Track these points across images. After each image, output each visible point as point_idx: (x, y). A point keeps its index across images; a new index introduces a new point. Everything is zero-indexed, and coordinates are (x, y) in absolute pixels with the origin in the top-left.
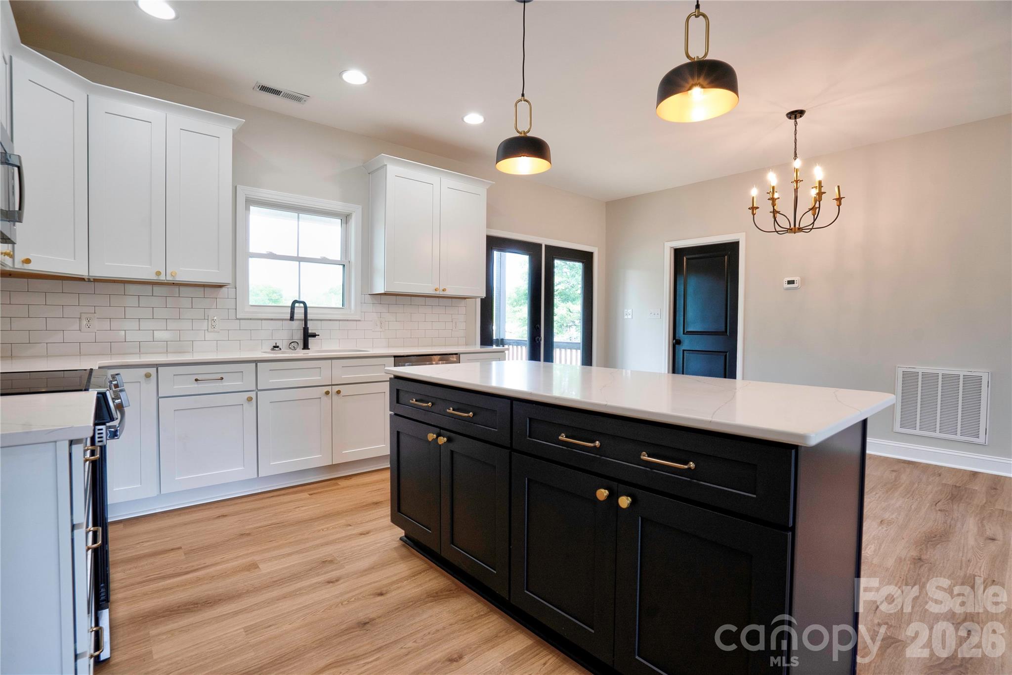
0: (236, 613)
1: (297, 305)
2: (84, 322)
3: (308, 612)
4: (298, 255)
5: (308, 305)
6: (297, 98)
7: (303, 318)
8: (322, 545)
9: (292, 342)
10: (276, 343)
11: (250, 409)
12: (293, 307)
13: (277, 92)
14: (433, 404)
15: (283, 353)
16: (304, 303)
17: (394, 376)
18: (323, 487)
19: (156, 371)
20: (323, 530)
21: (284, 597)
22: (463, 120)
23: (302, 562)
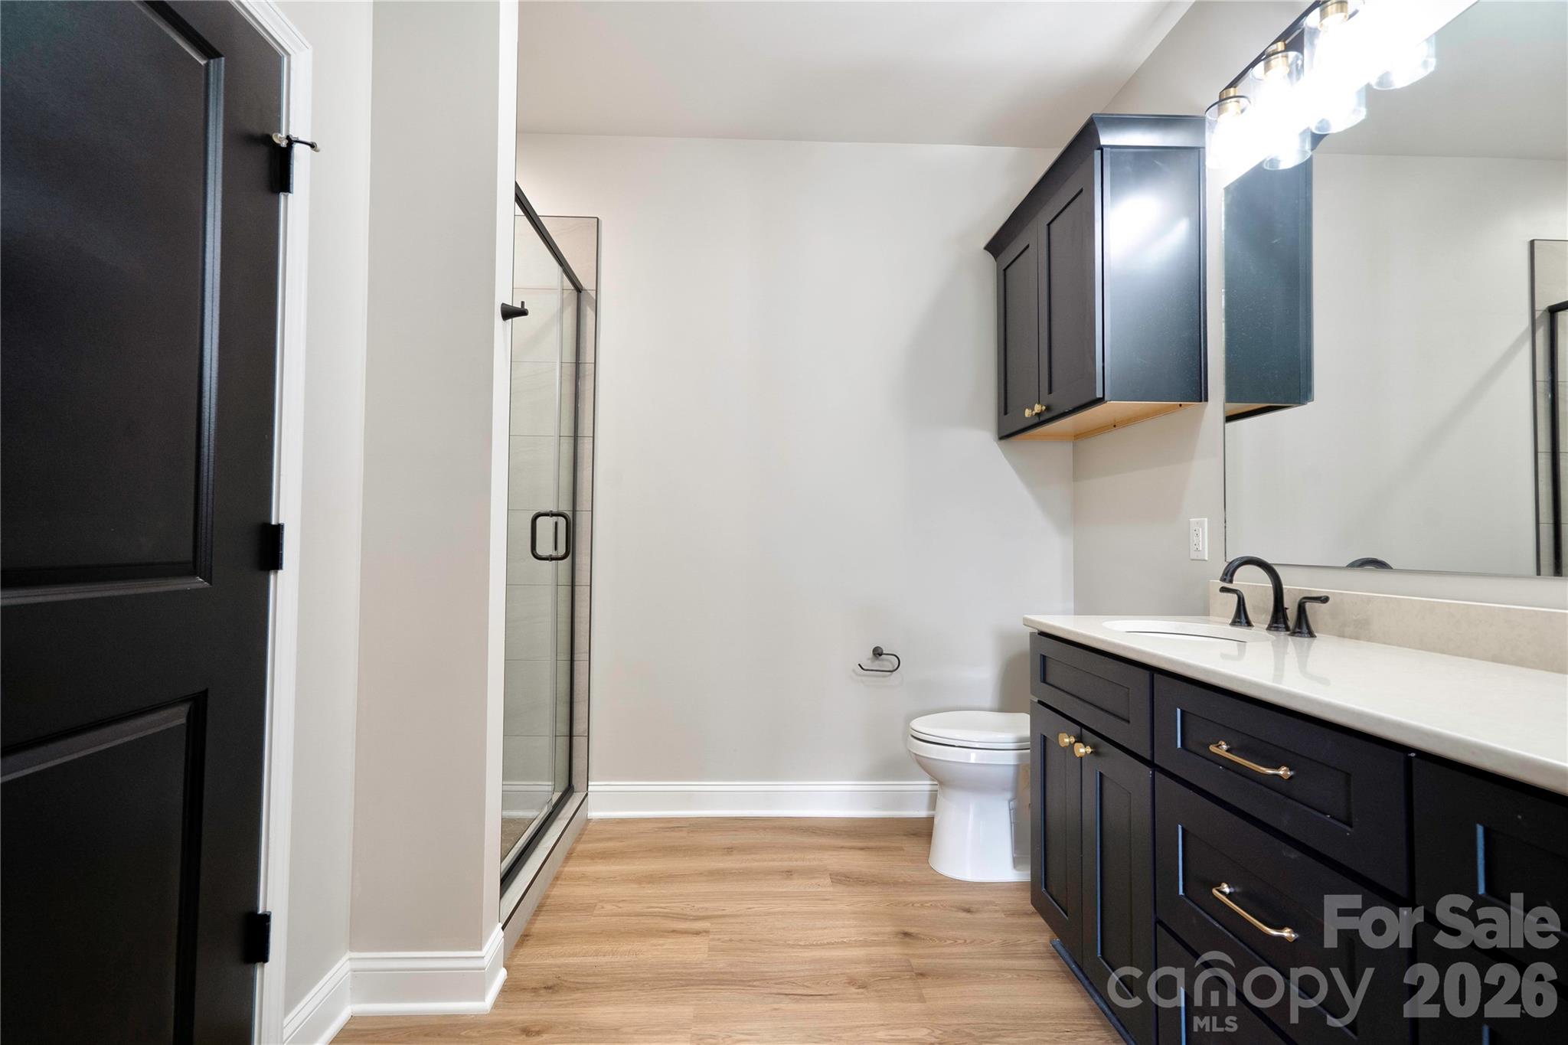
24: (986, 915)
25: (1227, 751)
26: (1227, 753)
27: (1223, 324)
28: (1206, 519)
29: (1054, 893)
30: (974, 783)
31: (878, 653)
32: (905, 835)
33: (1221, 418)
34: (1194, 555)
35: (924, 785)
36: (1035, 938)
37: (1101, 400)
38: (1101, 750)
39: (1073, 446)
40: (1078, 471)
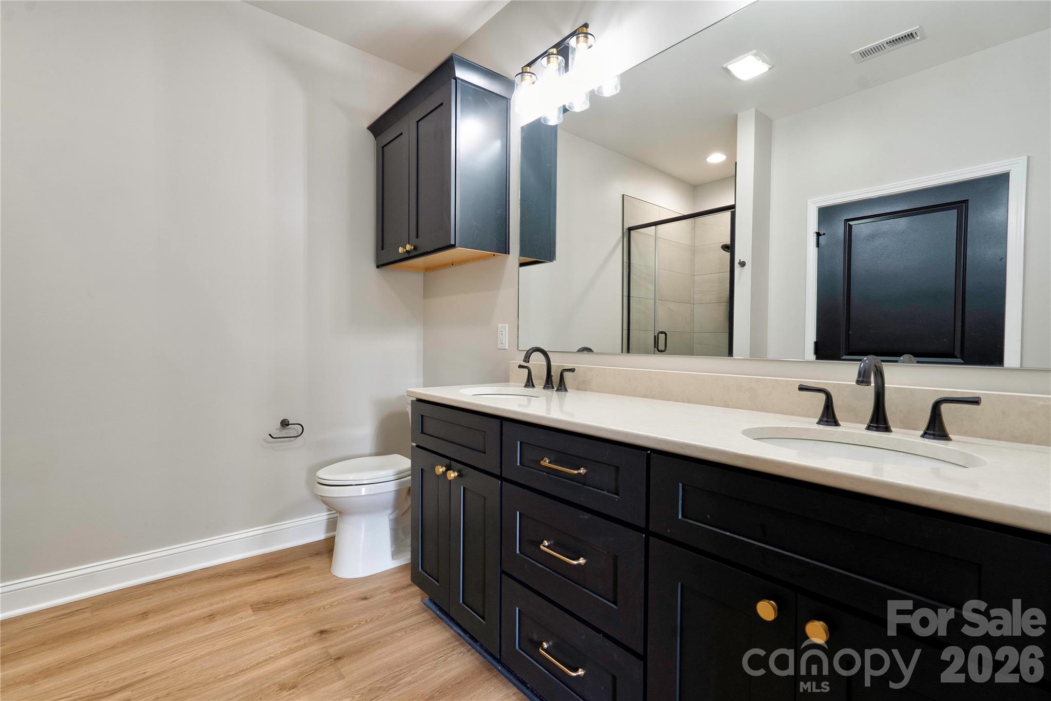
24: (377, 598)
25: (549, 463)
26: (549, 464)
27: (519, 209)
28: (507, 325)
29: (428, 571)
30: (367, 509)
31: (285, 424)
32: (309, 557)
33: (518, 264)
34: (500, 346)
35: (322, 517)
36: (412, 602)
37: (453, 246)
38: (464, 473)
39: (424, 275)
40: (427, 292)
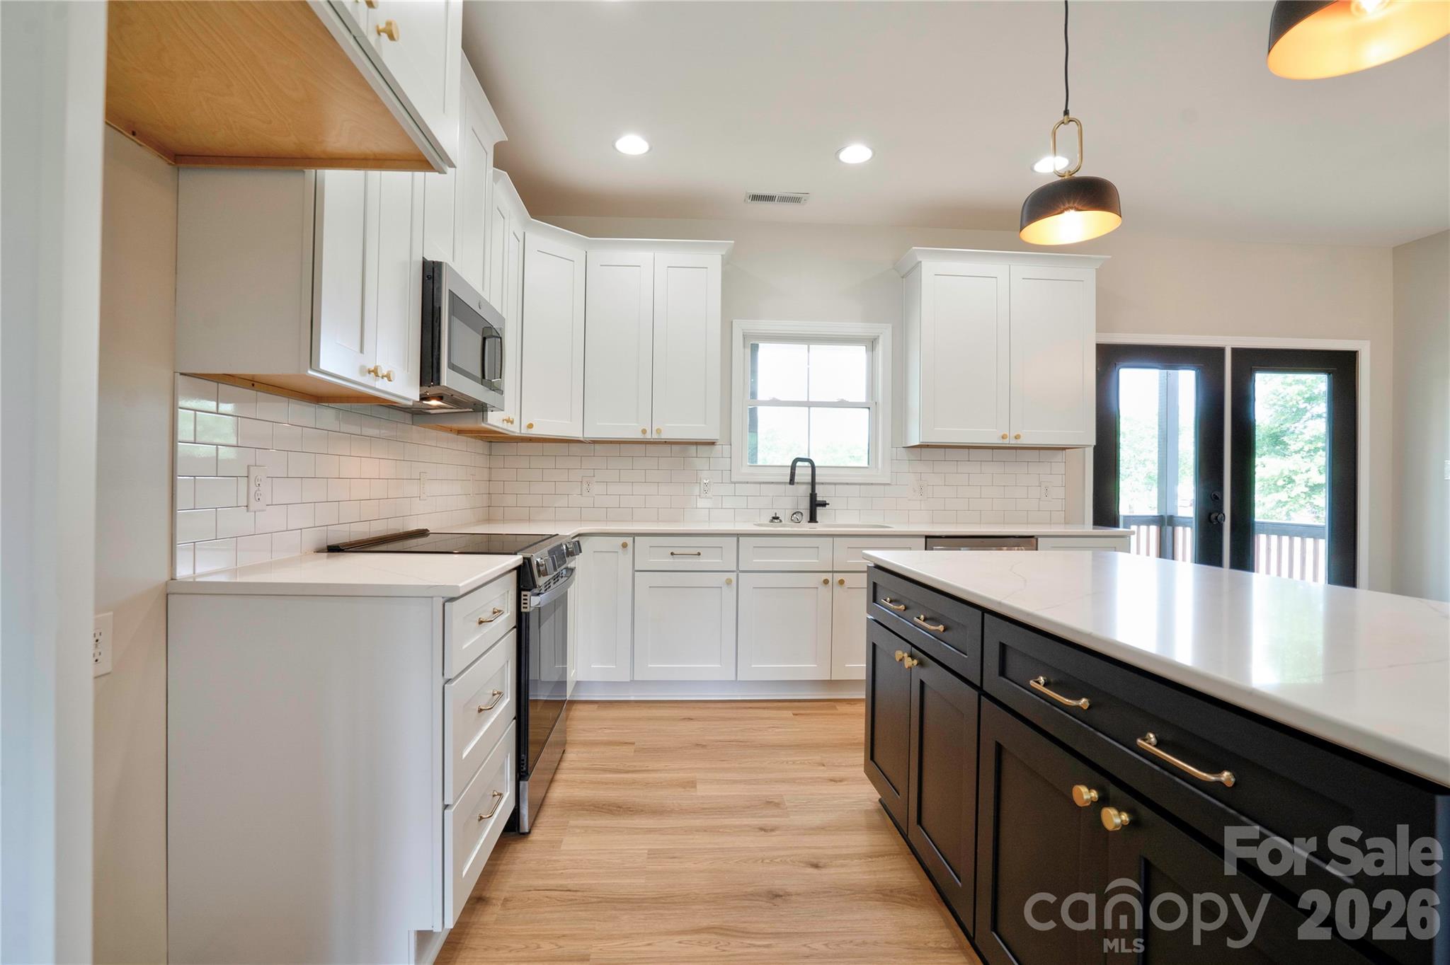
0: (650, 831)
1: (799, 464)
2: (585, 486)
3: (722, 856)
4: (808, 399)
5: (816, 465)
6: (795, 200)
7: (810, 481)
8: (777, 781)
9: (795, 513)
10: (776, 514)
11: (729, 594)
12: (793, 467)
13: (770, 198)
14: (906, 608)
15: (784, 526)
16: (810, 461)
17: (875, 564)
18: (812, 708)
19: (632, 541)
20: (787, 763)
21: (705, 830)
22: (1032, 169)
23: (744, 795)
